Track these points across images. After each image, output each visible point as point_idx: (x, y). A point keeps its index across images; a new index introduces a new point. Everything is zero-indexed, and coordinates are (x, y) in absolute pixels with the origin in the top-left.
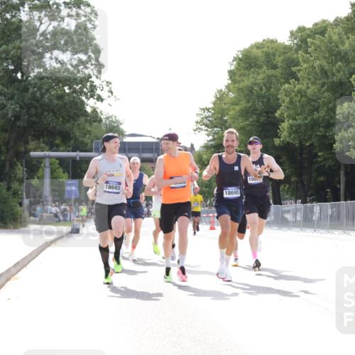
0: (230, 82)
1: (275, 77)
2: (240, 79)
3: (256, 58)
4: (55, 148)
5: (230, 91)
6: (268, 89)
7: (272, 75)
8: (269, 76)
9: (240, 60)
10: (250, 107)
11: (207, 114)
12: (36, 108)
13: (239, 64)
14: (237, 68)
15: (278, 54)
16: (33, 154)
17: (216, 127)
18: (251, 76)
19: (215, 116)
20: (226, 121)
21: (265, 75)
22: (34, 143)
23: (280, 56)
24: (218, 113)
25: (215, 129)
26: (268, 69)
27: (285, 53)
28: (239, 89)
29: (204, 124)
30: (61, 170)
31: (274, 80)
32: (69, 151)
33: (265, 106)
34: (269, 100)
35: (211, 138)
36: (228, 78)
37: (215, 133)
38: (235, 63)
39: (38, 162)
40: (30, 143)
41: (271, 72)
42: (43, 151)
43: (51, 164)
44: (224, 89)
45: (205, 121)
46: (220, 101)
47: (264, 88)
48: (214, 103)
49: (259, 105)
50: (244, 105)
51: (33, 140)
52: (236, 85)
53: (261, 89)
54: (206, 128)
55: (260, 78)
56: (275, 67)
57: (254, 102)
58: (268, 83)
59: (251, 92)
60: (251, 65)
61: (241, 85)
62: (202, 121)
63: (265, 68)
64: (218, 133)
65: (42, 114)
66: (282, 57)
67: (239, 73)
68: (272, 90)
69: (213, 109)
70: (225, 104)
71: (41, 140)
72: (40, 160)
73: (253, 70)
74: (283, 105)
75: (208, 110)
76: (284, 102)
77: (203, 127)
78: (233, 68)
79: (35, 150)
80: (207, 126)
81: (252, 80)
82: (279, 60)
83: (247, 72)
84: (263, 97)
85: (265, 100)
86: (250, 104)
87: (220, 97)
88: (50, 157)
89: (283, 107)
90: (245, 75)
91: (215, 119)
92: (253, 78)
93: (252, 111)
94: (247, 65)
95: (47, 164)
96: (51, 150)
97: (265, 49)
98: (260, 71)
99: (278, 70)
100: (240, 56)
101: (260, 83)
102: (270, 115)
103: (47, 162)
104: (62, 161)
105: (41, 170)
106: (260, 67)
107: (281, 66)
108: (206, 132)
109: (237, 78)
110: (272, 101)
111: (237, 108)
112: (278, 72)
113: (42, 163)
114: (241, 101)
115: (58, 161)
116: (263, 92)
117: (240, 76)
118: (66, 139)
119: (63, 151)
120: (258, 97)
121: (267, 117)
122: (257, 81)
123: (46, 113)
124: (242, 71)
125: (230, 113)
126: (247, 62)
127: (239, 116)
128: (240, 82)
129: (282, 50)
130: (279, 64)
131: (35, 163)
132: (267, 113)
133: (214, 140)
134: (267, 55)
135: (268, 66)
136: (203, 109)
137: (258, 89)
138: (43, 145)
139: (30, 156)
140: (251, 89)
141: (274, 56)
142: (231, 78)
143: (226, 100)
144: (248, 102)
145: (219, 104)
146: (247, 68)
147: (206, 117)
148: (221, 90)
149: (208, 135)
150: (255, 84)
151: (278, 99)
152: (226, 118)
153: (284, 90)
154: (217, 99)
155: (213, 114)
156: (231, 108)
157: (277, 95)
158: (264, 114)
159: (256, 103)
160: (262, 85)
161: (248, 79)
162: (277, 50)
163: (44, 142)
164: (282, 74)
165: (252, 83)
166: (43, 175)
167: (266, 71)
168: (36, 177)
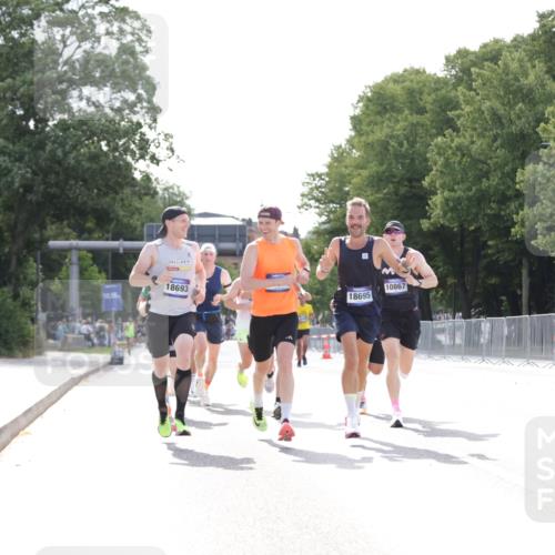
0: (353, 133)
1: (423, 126)
2: (369, 129)
3: (393, 98)
4: (86, 235)
5: (353, 147)
6: (412, 144)
7: (418, 123)
8: (412, 124)
9: (369, 100)
10: (384, 172)
11: (318, 182)
12: (57, 174)
13: (367, 107)
14: (364, 113)
15: (426, 90)
16: (52, 243)
17: (333, 202)
18: (385, 125)
19: (331, 186)
20: (348, 193)
21: (406, 124)
22: (54, 227)
23: (429, 95)
24: (336, 181)
25: (331, 206)
26: (411, 114)
27: (437, 89)
28: (368, 145)
29: (314, 198)
30: (95, 268)
31: (420, 131)
32: (107, 240)
33: (408, 171)
34: (413, 160)
35: (324, 218)
36: (351, 127)
37: (331, 212)
38: (361, 104)
39: (60, 255)
40: (49, 227)
41: (415, 118)
42: (67, 239)
43: (80, 259)
44: (344, 144)
45: (316, 193)
46: (339, 162)
47: (405, 142)
48: (330, 166)
49: (399, 170)
50: (375, 169)
51: (53, 223)
52: (363, 139)
53: (401, 145)
54: (317, 204)
55: (400, 128)
56: (422, 111)
57: (390, 164)
58: (412, 135)
59: (386, 149)
60: (385, 108)
61: (371, 138)
62: (310, 193)
63: (407, 112)
64: (334, 212)
65: (66, 183)
66: (433, 96)
67: (368, 120)
68: (418, 145)
69: (327, 175)
70: (346, 167)
71: (65, 222)
72: (64, 252)
73: (387, 116)
74: (434, 168)
75: (320, 176)
76: (436, 164)
77: (312, 202)
78: (358, 112)
79: (55, 238)
80: (318, 200)
81: (386, 131)
82: (428, 100)
83: (379, 118)
84: (404, 157)
85: (408, 161)
86: (385, 167)
87: (339, 157)
88: (79, 249)
89: (433, 172)
90: (376, 124)
91: (331, 190)
92: (388, 127)
93: (387, 177)
94: (380, 108)
95: (75, 259)
96: (79, 237)
97: (407, 84)
98: (400, 117)
99: (428, 115)
100: (369, 94)
101: (399, 136)
102: (414, 184)
103: (74, 256)
104: (97, 255)
105: (64, 268)
106: (400, 111)
107: (432, 110)
108: (317, 210)
109: (364, 128)
110: (417, 162)
111: (365, 173)
112: (426, 119)
113: (66, 257)
114: (368, 162)
115: (90, 255)
116: (403, 149)
117: (369, 124)
118: (104, 221)
119: (99, 239)
120: (397, 156)
121: (411, 187)
122: (395, 132)
123: (72, 182)
124: (372, 118)
125: (354, 181)
126: (379, 104)
127: (367, 186)
128: (368, 134)
129: (433, 85)
130: (429, 107)
131: (54, 257)
132: (410, 181)
133: (328, 221)
134: (411, 92)
135: (411, 109)
136: (313, 175)
137: (396, 145)
138: (67, 230)
139: (48, 248)
140: (385, 145)
141: (421, 93)
142: (355, 128)
143: (348, 161)
144: (381, 164)
145: (336, 167)
146: (379, 113)
147: (317, 188)
148: (341, 146)
149: (320, 215)
150: (392, 137)
151: (426, 160)
152: (347, 189)
153: (436, 145)
154: (335, 159)
155: (328, 183)
156: (355, 173)
157: (426, 153)
158: (406, 183)
159: (394, 165)
160: (402, 138)
161: (381, 130)
162: (425, 85)
163: (69, 227)
164: (432, 122)
165: (387, 136)
166: (69, 276)
167: (409, 117)
168: (57, 279)
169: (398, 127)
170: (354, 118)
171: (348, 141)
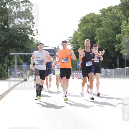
0: (79, 28)
1: (94, 26)
2: (82, 27)
3: (88, 19)
5: (79, 31)
6: (92, 30)
7: (93, 25)
8: (92, 25)
9: (82, 20)
11: (71, 39)
12: (12, 38)
13: (82, 22)
14: (81, 23)
15: (95, 18)
16: (11, 54)
17: (74, 43)
18: (86, 26)
19: (74, 40)
20: (78, 41)
21: (91, 25)
22: (11, 50)
23: (96, 19)
24: (75, 39)
25: (74, 44)
26: (92, 23)
27: (98, 17)
28: (82, 30)
29: (70, 42)
30: (21, 59)
31: (94, 27)
32: (23, 52)
33: (91, 36)
34: (92, 34)
35: (72, 47)
36: (78, 26)
37: (74, 46)
38: (80, 21)
40: (10, 50)
41: (93, 24)
42: (14, 53)
44: (77, 30)
46: (76, 34)
47: (91, 30)
48: (73, 35)
49: (89, 36)
50: (84, 36)
51: (11, 49)
52: (81, 29)
53: (90, 30)
54: (71, 44)
55: (89, 26)
56: (94, 22)
57: (87, 35)
58: (92, 28)
59: (86, 31)
60: (86, 22)
61: (83, 29)
62: (69, 41)
63: (91, 23)
64: (75, 45)
66: (97, 19)
67: (82, 25)
68: (93, 30)
69: (73, 37)
70: (77, 35)
71: (14, 49)
72: (13, 56)
73: (87, 24)
74: (97, 35)
75: (71, 37)
76: (97, 34)
77: (70, 43)
78: (80, 23)
79: (11, 52)
80: (71, 43)
81: (86, 27)
82: (96, 20)
83: (85, 24)
84: (90, 33)
85: (91, 34)
86: (86, 35)
87: (76, 33)
88: (17, 55)
89: (97, 36)
90: (84, 25)
91: (74, 41)
92: (87, 26)
93: (86, 38)
94: (85, 22)
96: (17, 52)
97: (91, 16)
98: (89, 24)
99: (95, 23)
100: (82, 19)
103: (16, 57)
104: (21, 56)
105: (13, 59)
106: (89, 22)
107: (96, 22)
108: (71, 45)
109: (81, 26)
110: (93, 34)
111: (81, 37)
112: (95, 24)
113: (14, 57)
114: (82, 34)
115: (19, 56)
116: (90, 31)
117: (82, 26)
118: (23, 48)
119: (21, 52)
121: (92, 40)
122: (88, 27)
123: (15, 40)
124: (83, 24)
125: (79, 38)
126: (85, 21)
127: (82, 40)
128: (82, 28)
129: (97, 17)
130: (96, 21)
134: (92, 18)
136: (70, 37)
137: (88, 30)
138: (14, 51)
140: (86, 30)
141: (94, 19)
142: (79, 26)
143: (78, 34)
144: (85, 35)
145: (75, 35)
146: (85, 23)
147: (71, 40)
148: (76, 31)
149: (71, 46)
150: (87, 28)
151: (95, 33)
152: (77, 40)
153: (98, 30)
154: (74, 34)
155: (73, 39)
156: (79, 37)
157: (95, 32)
158: (91, 39)
159: (88, 35)
160: (90, 28)
161: (85, 27)
162: (95, 17)
163: (15, 50)
164: (96, 25)
165: (86, 28)
166: (14, 61)
167: (91, 24)
168: (12, 62)
170: (78, 24)
171: (78, 30)
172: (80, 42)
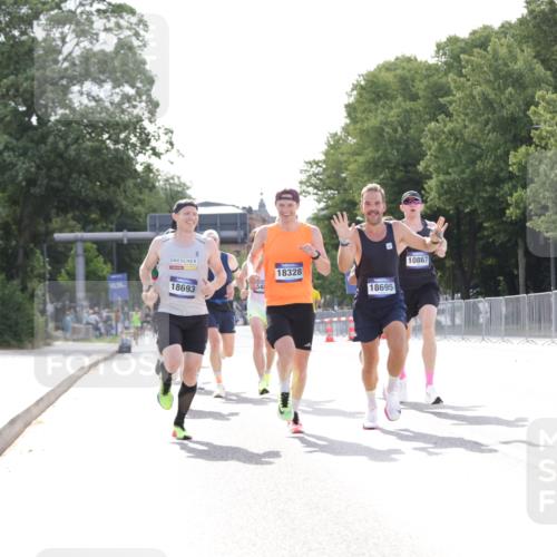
0: (348, 121)
1: (416, 112)
2: (364, 116)
3: (386, 85)
4: (91, 227)
5: (349, 134)
6: (406, 130)
7: (411, 109)
8: (406, 111)
9: (362, 88)
10: (379, 158)
11: (315, 170)
12: (60, 168)
13: (360, 95)
14: (357, 101)
15: (418, 77)
16: (58, 236)
17: (330, 188)
18: (379, 112)
19: (328, 173)
20: (345, 179)
21: (400, 110)
22: (58, 220)
23: (421, 81)
24: (333, 168)
25: (329, 192)
26: (405, 101)
27: (429, 76)
28: (363, 132)
29: (312, 185)
30: (101, 259)
31: (414, 117)
32: (111, 231)
33: (403, 156)
34: (407, 146)
35: (322, 205)
36: (345, 114)
37: (329, 198)
38: (355, 92)
39: (66, 247)
40: (54, 220)
41: (409, 105)
42: (72, 231)
43: (85, 251)
44: (339, 131)
45: (314, 180)
46: (335, 149)
47: (399, 129)
48: (326, 154)
49: (394, 155)
50: (370, 155)
51: (58, 215)
52: (358, 126)
53: (395, 131)
54: (315, 191)
56: (414, 98)
57: (385, 150)
58: (406, 121)
59: (381, 135)
60: (378, 96)
61: (366, 125)
62: (308, 180)
63: (400, 99)
64: (333, 198)
65: (70, 176)
66: (425, 83)
67: (361, 108)
68: (412, 131)
69: (324, 162)
70: (342, 154)
71: (70, 215)
72: (69, 244)
73: (381, 102)
74: (429, 153)
75: (317, 163)
76: (430, 149)
77: (311, 189)
78: (352, 100)
79: (61, 231)
80: (316, 187)
81: (381, 118)
82: (420, 87)
83: (372, 105)
84: (399, 142)
85: (402, 147)
86: (380, 153)
87: (335, 145)
88: (84, 241)
89: (428, 157)
90: (370, 111)
91: (329, 177)
92: (383, 114)
93: (383, 163)
94: (373, 96)
95: (80, 251)
96: (84, 229)
97: (399, 72)
98: (393, 104)
99: (420, 101)
100: (363, 83)
101: (393, 122)
102: (410, 168)
103: (79, 248)
104: (102, 246)
105: (70, 260)
106: (393, 98)
107: (424, 96)
108: (316, 197)
109: (359, 115)
110: (412, 147)
111: (361, 159)
112: (419, 105)
113: (71, 249)
114: (365, 149)
115: (95, 246)
116: (398, 135)
117: (364, 112)
118: (108, 213)
119: (104, 229)
120: (392, 142)
121: (406, 172)
122: (390, 119)
123: (74, 175)
124: (366, 106)
125: (351, 167)
126: (373, 91)
127: (364, 171)
128: (363, 121)
129: (424, 72)
130: (421, 93)
131: (61, 249)
132: (405, 166)
133: (327, 208)
134: (403, 80)
135: (404, 97)
136: (310, 163)
137: (391, 131)
138: (72, 223)
139: (53, 240)
140: (380, 131)
141: (413, 81)
142: (349, 115)
143: (344, 149)
144: (377, 151)
145: (333, 155)
146: (373, 101)
147: (315, 175)
148: (336, 134)
149: (319, 201)
150: (386, 124)
151: (421, 145)
152: (344, 175)
153: (429, 130)
154: (331, 147)
155: (324, 169)
156: (351, 160)
157: (420, 138)
158: (401, 168)
159: (389, 151)
160: (396, 124)
161: (376, 117)
162: (416, 72)
163: (74, 218)
164: (425, 107)
165: (381, 122)
166: (74, 267)
167: (403, 104)
168: (63, 271)
169: (392, 113)
170: (347, 106)
171: (345, 129)
172: (356, 181)
